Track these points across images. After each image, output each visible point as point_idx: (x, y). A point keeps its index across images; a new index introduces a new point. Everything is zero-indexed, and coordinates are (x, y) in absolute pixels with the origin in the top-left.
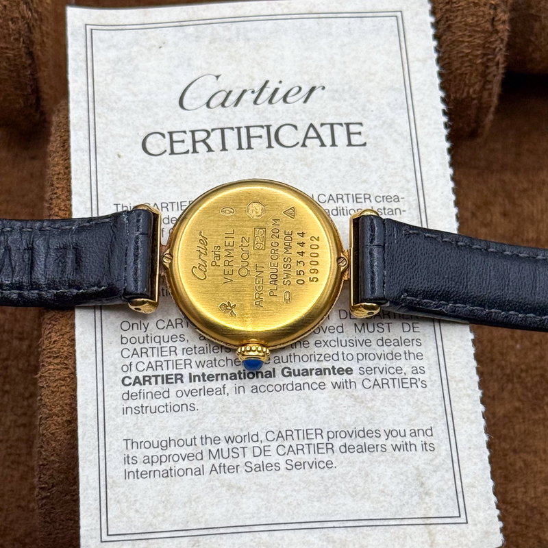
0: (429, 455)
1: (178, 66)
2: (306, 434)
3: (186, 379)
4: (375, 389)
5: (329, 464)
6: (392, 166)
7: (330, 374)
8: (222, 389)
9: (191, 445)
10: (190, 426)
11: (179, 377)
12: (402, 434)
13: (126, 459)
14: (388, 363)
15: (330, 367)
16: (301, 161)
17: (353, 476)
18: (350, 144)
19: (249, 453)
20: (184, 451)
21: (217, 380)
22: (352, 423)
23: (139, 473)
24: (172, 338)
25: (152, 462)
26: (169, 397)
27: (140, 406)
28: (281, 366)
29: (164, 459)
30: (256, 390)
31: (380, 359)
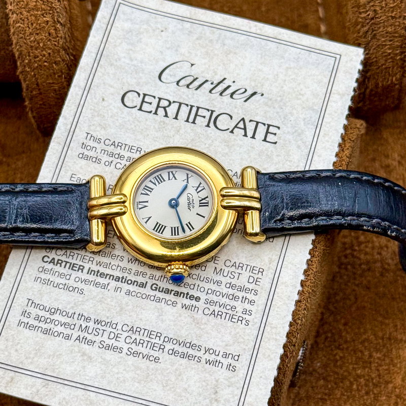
0: (229, 374)
1: (168, 48)
2: (150, 334)
3: (85, 270)
4: (211, 317)
5: (156, 360)
6: (289, 164)
7: (183, 297)
8: (107, 286)
9: (71, 317)
10: (75, 304)
11: (81, 268)
12: (217, 354)
13: (24, 312)
14: (228, 301)
15: (186, 293)
16: (225, 142)
17: (170, 372)
18: (265, 140)
19: (106, 334)
20: (64, 320)
21: (106, 278)
22: (184, 336)
23: (28, 325)
25: (40, 320)
26: (69, 279)
27: (47, 279)
28: (152, 282)
29: (48, 321)
30: (129, 293)
31: (223, 297)
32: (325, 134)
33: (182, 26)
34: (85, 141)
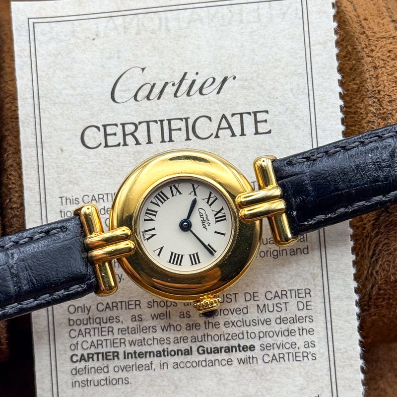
3: (121, 356)
4: (273, 363)
7: (236, 351)
8: (150, 365)
11: (116, 354)
14: (285, 339)
15: (237, 345)
18: (257, 133)
21: (146, 357)
24: (109, 319)
26: (108, 372)
27: (85, 380)
28: (197, 345)
30: (177, 366)
31: (278, 336)
32: (321, 100)
33: (114, 23)
34: (62, 208)
